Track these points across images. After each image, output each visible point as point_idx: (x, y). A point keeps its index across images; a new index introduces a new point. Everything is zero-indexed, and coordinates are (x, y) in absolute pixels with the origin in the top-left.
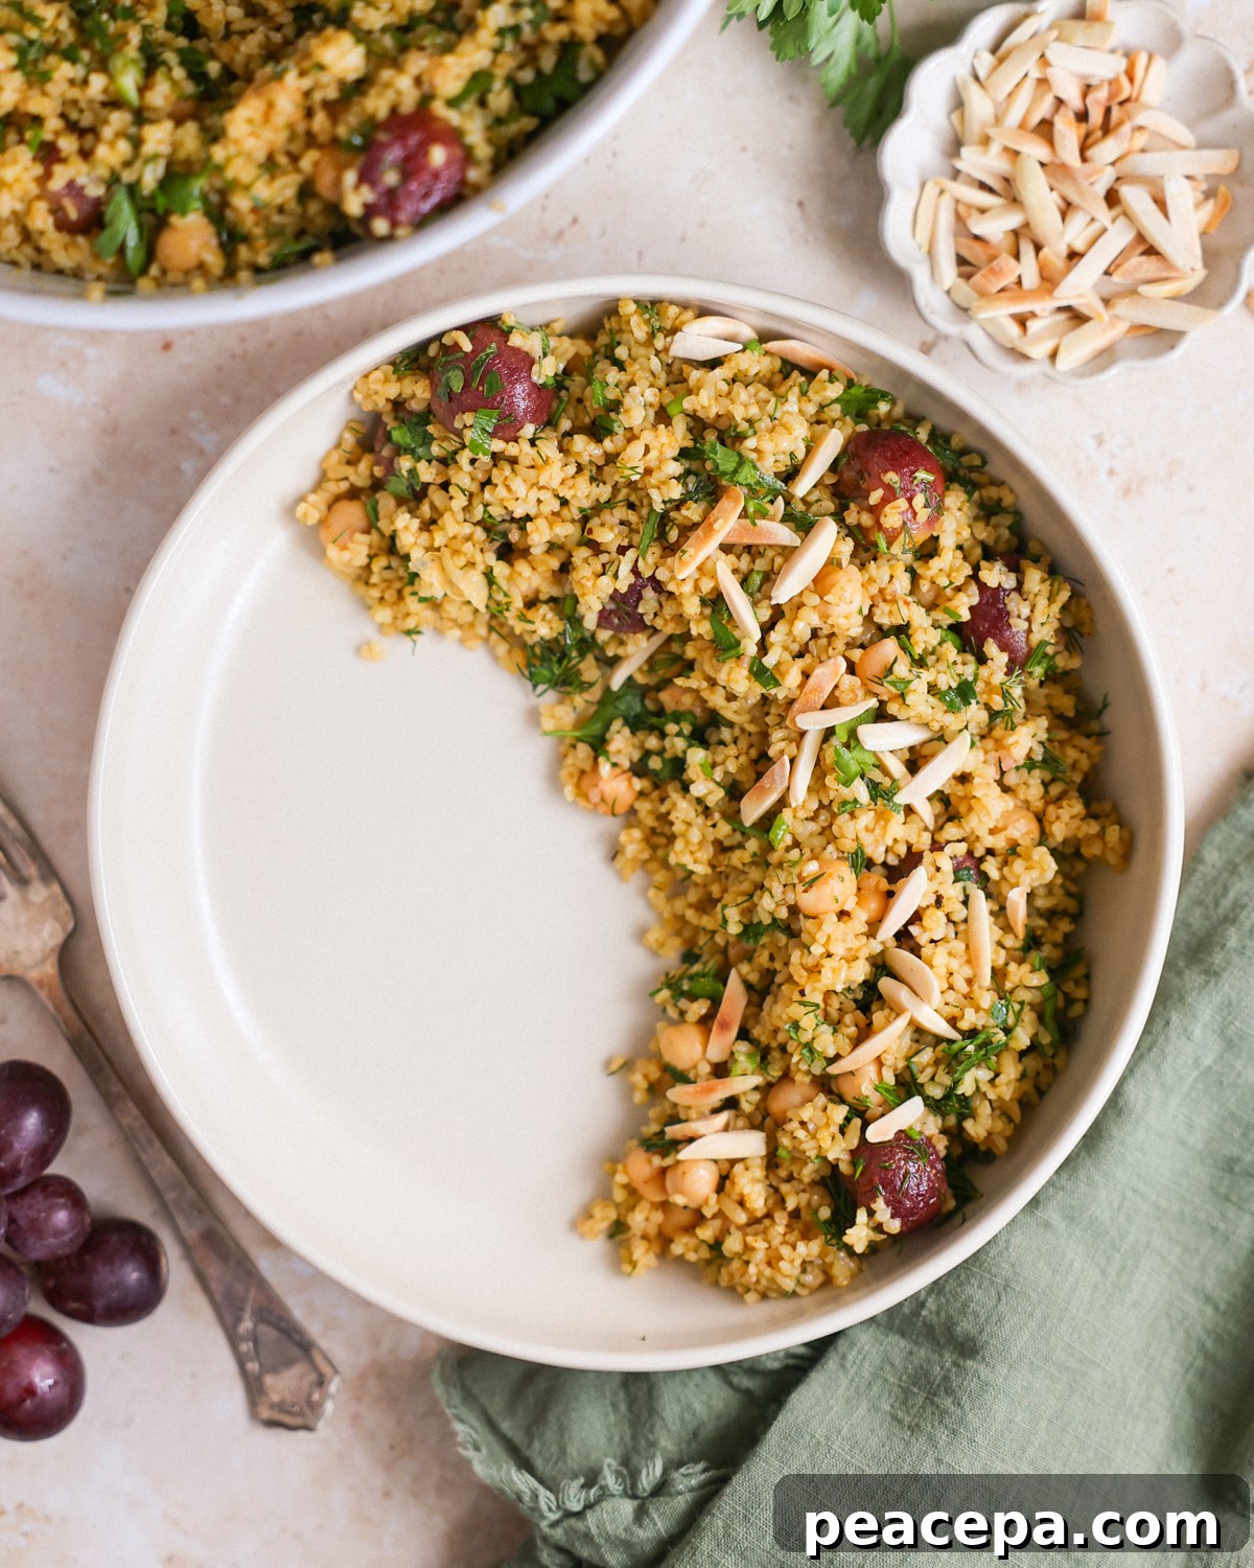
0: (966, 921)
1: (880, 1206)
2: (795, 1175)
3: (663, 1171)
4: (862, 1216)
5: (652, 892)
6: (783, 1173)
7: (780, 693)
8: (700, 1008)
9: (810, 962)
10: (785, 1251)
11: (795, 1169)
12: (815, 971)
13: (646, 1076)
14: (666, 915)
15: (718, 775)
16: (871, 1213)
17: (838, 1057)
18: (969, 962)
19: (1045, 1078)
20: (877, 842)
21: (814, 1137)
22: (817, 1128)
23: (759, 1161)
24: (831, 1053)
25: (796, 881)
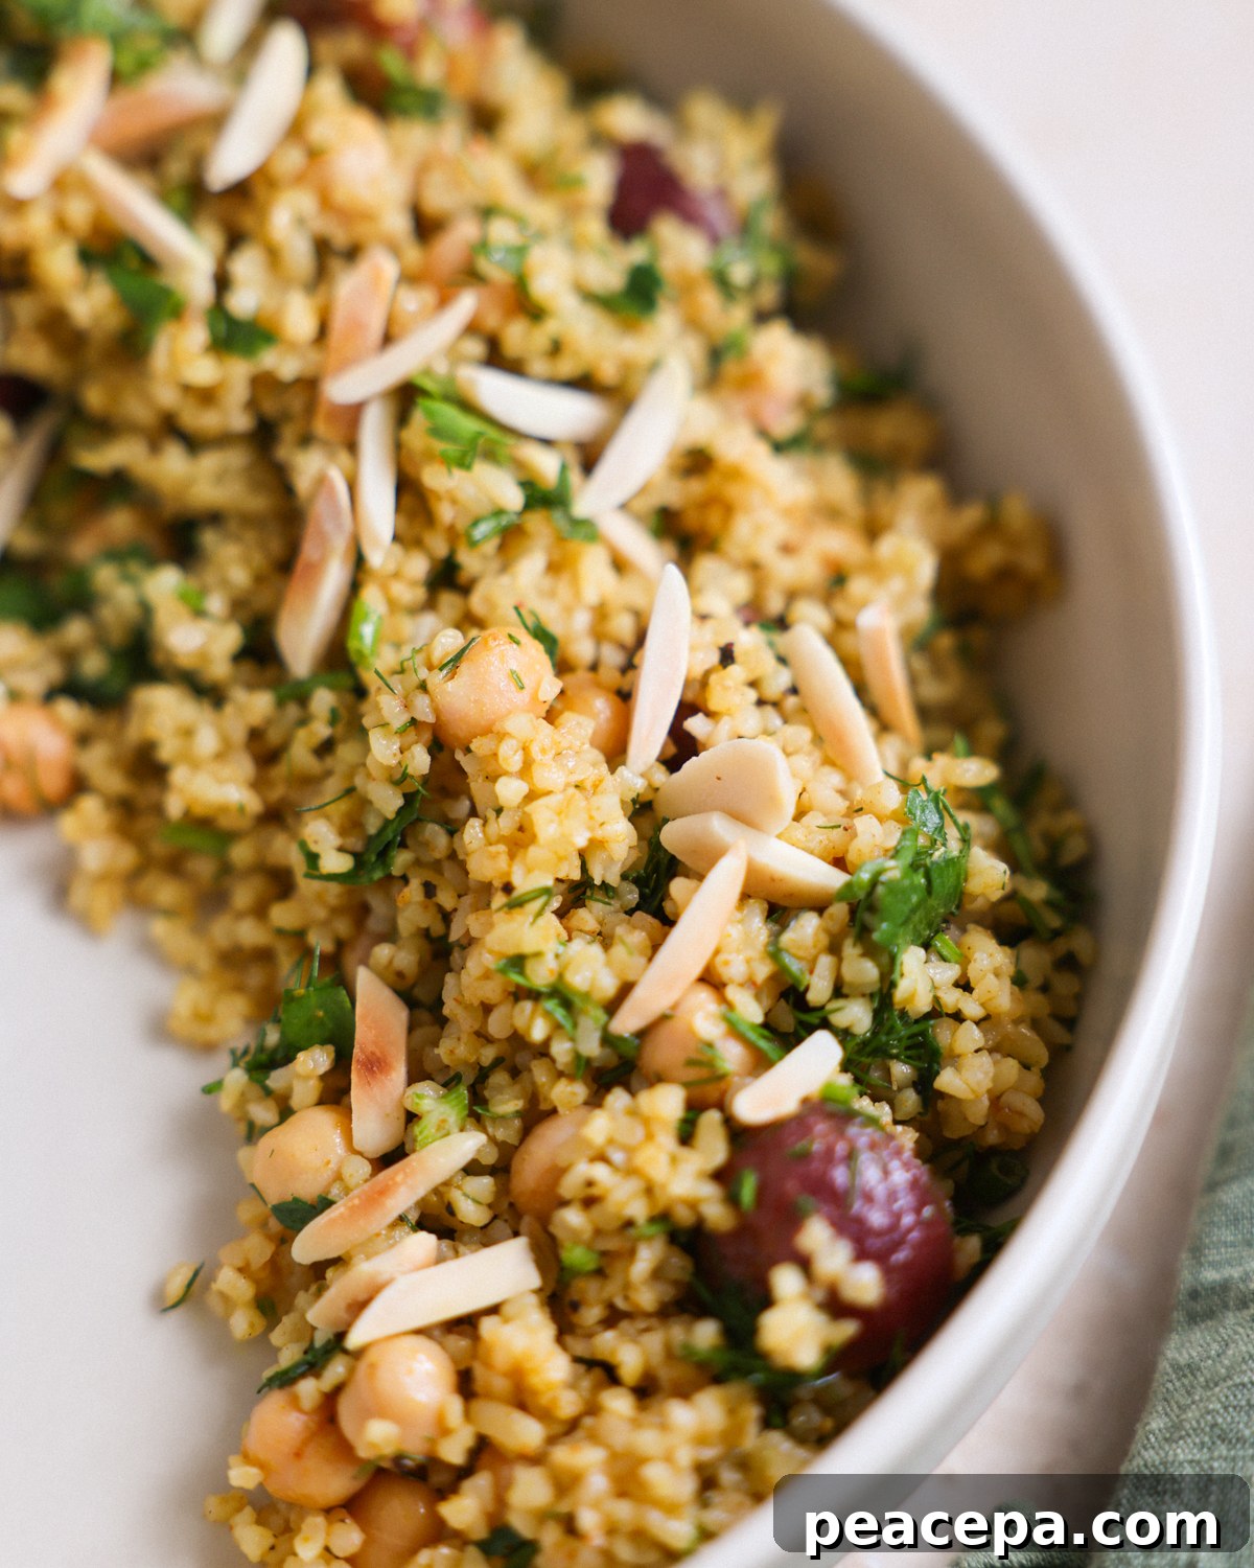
0: (794, 690)
1: (817, 1235)
2: (620, 1303)
3: (330, 1402)
4: (786, 1281)
5: (160, 928)
6: (592, 1314)
7: (285, 365)
8: (315, 1061)
9: (505, 825)
10: (647, 1440)
11: (612, 1290)
12: (521, 838)
13: (242, 1270)
14: (204, 962)
15: (216, 604)
16: (804, 1264)
17: (626, 989)
18: (828, 761)
19: (1065, 984)
20: (568, 610)
21: (630, 1171)
22: (630, 1150)
23: (533, 1300)
24: (608, 986)
25: (423, 673)
